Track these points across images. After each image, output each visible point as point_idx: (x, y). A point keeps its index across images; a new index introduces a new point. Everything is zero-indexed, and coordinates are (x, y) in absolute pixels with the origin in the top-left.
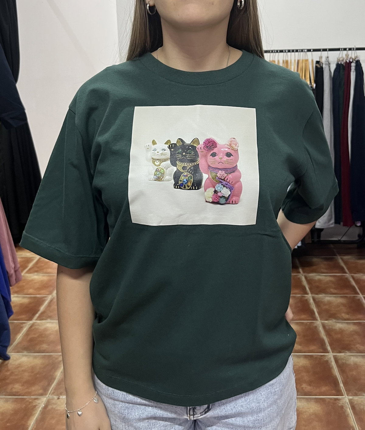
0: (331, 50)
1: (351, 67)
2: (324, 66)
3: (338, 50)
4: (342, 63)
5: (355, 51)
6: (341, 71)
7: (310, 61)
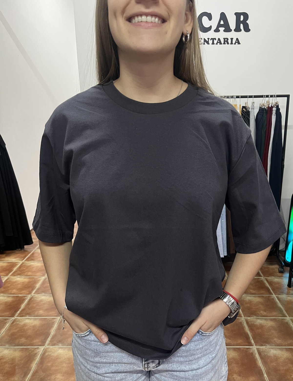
0: (255, 97)
1: (272, 111)
2: (250, 110)
3: (262, 96)
4: (265, 108)
5: (276, 98)
6: (264, 114)
7: (238, 106)
